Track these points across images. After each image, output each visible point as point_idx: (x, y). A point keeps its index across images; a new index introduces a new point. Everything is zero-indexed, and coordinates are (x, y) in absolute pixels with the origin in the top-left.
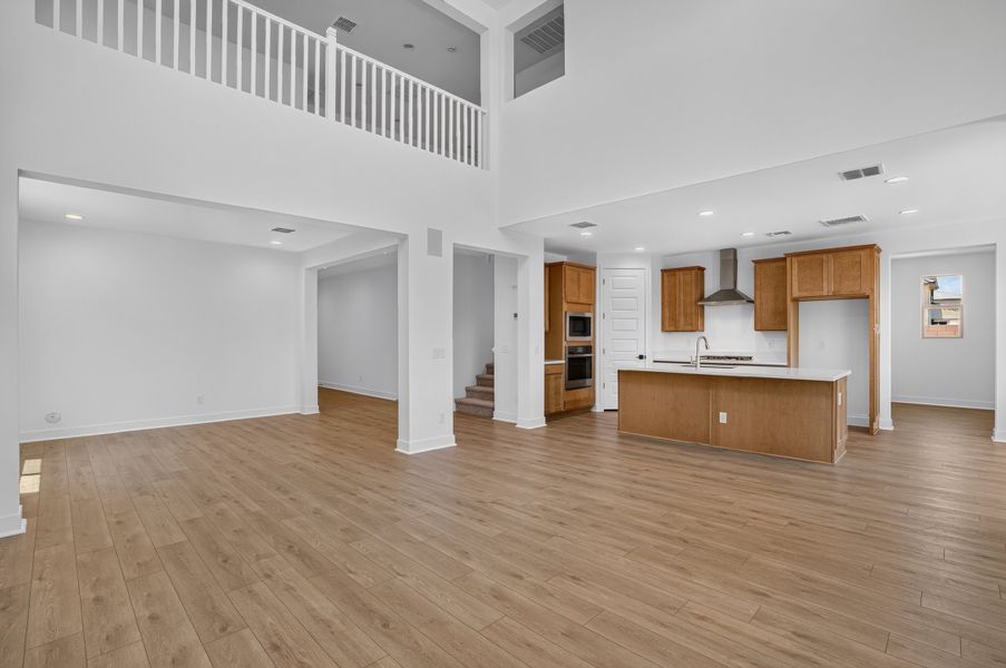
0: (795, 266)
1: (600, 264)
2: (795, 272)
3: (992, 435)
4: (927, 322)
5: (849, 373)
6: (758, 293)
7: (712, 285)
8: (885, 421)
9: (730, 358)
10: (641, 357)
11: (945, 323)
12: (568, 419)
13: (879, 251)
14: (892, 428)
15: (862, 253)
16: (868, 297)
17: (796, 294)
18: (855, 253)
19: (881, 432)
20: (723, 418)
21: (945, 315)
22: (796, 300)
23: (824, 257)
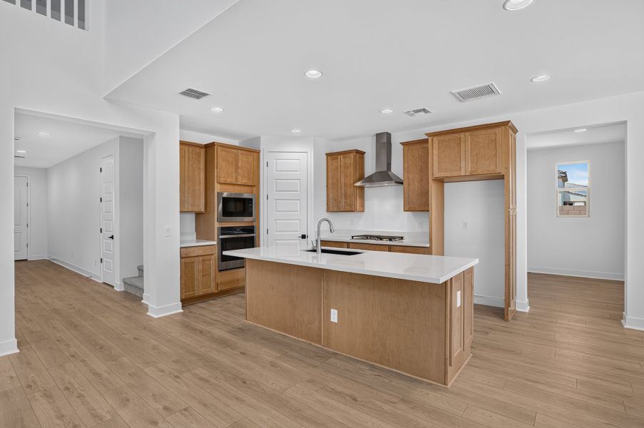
0: (436, 146)
1: (263, 147)
2: (435, 152)
3: (622, 317)
4: (560, 203)
5: (475, 262)
6: (406, 174)
7: (370, 168)
8: (522, 303)
9: (380, 238)
10: (304, 237)
11: (571, 204)
12: (202, 305)
13: (515, 131)
14: (527, 309)
15: (498, 130)
16: (502, 177)
17: (437, 174)
18: (490, 131)
19: (517, 315)
20: (334, 316)
21: (573, 198)
22: (441, 181)
23: (462, 135)
